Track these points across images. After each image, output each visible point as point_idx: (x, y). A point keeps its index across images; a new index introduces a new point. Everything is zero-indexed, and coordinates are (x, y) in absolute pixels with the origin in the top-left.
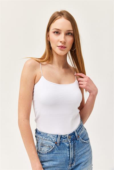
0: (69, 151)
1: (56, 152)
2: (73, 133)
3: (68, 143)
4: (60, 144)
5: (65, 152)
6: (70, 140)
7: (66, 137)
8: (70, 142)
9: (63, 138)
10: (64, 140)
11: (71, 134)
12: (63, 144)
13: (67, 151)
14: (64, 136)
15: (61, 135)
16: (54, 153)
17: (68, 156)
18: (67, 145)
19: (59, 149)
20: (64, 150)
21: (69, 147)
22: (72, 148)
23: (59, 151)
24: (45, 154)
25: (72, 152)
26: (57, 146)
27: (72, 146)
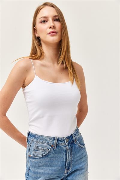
0: (66, 155)
1: (52, 155)
2: (70, 136)
3: (65, 146)
4: (57, 147)
5: (62, 156)
6: (67, 143)
7: (64, 140)
8: (67, 145)
9: (60, 141)
10: (61, 143)
11: (68, 137)
12: (60, 147)
13: (64, 155)
14: (61, 139)
15: (58, 138)
16: (50, 156)
17: (65, 160)
18: (64, 148)
19: (55, 153)
20: (60, 153)
21: (66, 151)
22: (69, 152)
23: (56, 155)
24: (40, 158)
25: (69, 156)
26: (53, 149)
27: (69, 149)
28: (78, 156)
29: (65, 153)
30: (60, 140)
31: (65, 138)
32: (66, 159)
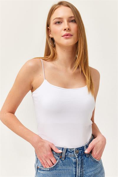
0: (76, 167)
1: (60, 168)
2: (81, 147)
3: (75, 158)
4: (65, 158)
5: (70, 168)
6: (77, 154)
7: (73, 151)
8: (77, 157)
9: (69, 152)
10: (70, 154)
11: (79, 148)
12: (69, 158)
13: (73, 167)
14: (71, 150)
15: (67, 149)
16: (58, 169)
17: (74, 173)
18: (74, 160)
19: (64, 165)
20: (69, 165)
21: (76, 163)
22: (79, 165)
23: (64, 167)
24: (47, 170)
25: (80, 169)
26: (62, 160)
27: (79, 161)
28: (91, 170)
29: (74, 166)
30: (69, 150)
31: (74, 149)
32: (76, 172)
